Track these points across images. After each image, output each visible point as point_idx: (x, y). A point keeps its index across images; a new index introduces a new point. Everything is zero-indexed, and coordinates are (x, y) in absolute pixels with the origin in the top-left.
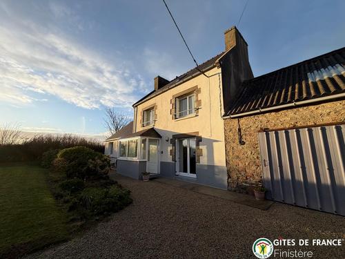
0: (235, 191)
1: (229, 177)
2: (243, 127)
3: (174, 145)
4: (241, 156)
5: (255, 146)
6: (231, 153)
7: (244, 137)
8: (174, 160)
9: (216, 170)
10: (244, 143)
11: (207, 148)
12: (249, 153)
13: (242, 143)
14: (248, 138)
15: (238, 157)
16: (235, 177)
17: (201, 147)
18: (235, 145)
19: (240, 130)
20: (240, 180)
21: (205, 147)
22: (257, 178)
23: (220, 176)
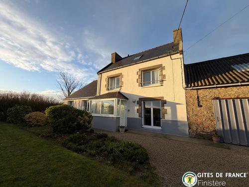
0: (195, 138)
1: (190, 128)
2: (201, 96)
3: (140, 105)
4: (199, 114)
5: (210, 108)
6: (191, 113)
7: (201, 102)
8: (140, 116)
9: (179, 124)
10: (201, 106)
11: (171, 108)
12: (206, 112)
13: (200, 106)
14: (204, 103)
15: (196, 115)
16: (195, 128)
17: (165, 108)
18: (194, 107)
19: (198, 97)
20: (199, 130)
21: (170, 107)
22: (212, 129)
23: (183, 128)
